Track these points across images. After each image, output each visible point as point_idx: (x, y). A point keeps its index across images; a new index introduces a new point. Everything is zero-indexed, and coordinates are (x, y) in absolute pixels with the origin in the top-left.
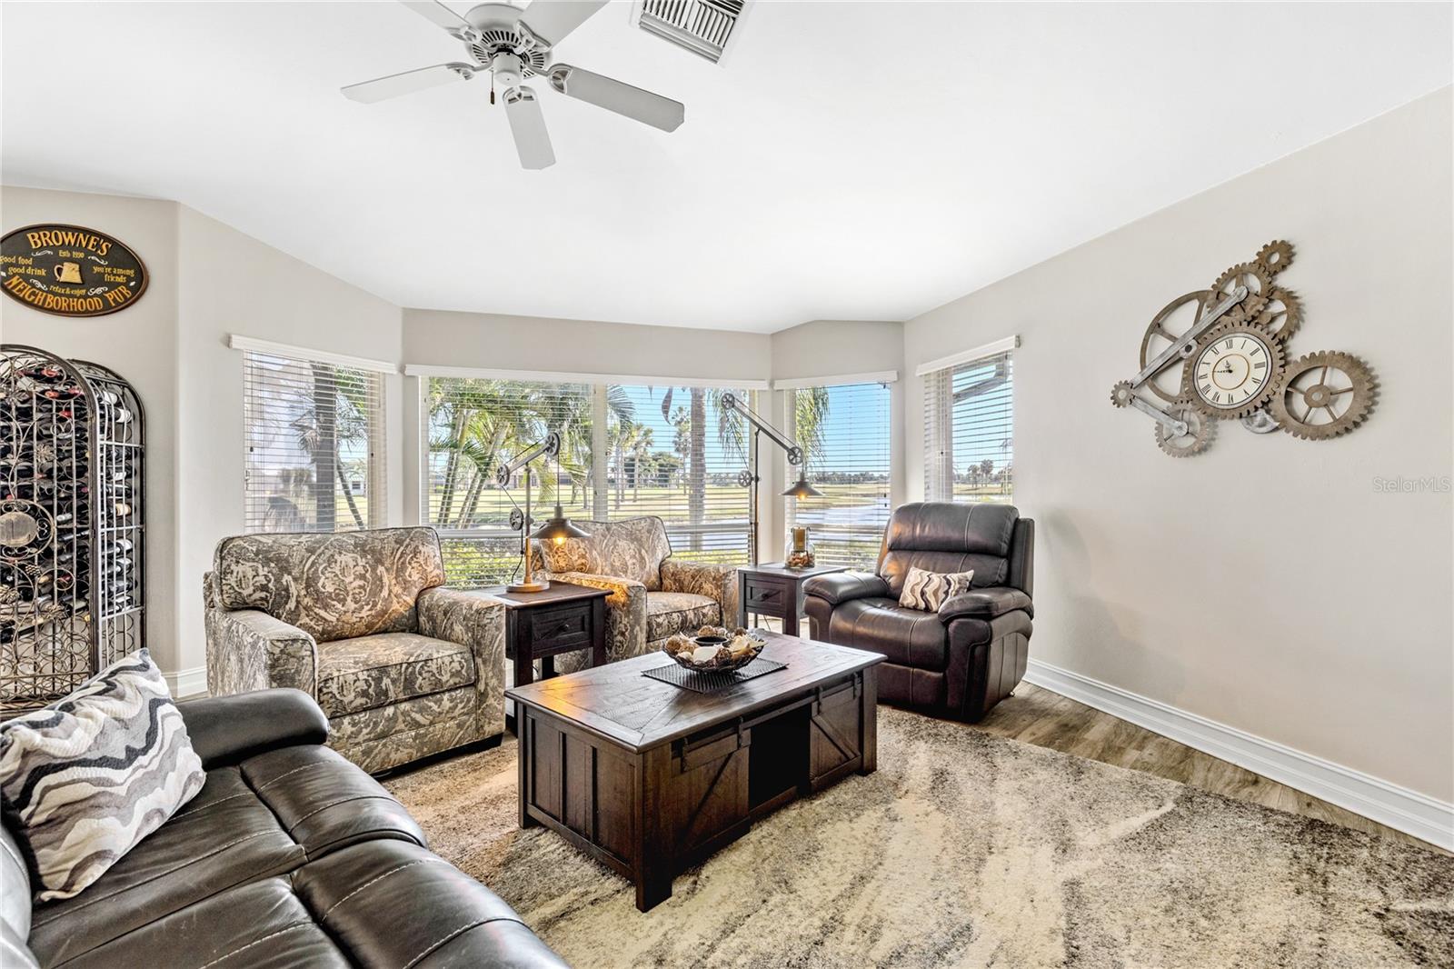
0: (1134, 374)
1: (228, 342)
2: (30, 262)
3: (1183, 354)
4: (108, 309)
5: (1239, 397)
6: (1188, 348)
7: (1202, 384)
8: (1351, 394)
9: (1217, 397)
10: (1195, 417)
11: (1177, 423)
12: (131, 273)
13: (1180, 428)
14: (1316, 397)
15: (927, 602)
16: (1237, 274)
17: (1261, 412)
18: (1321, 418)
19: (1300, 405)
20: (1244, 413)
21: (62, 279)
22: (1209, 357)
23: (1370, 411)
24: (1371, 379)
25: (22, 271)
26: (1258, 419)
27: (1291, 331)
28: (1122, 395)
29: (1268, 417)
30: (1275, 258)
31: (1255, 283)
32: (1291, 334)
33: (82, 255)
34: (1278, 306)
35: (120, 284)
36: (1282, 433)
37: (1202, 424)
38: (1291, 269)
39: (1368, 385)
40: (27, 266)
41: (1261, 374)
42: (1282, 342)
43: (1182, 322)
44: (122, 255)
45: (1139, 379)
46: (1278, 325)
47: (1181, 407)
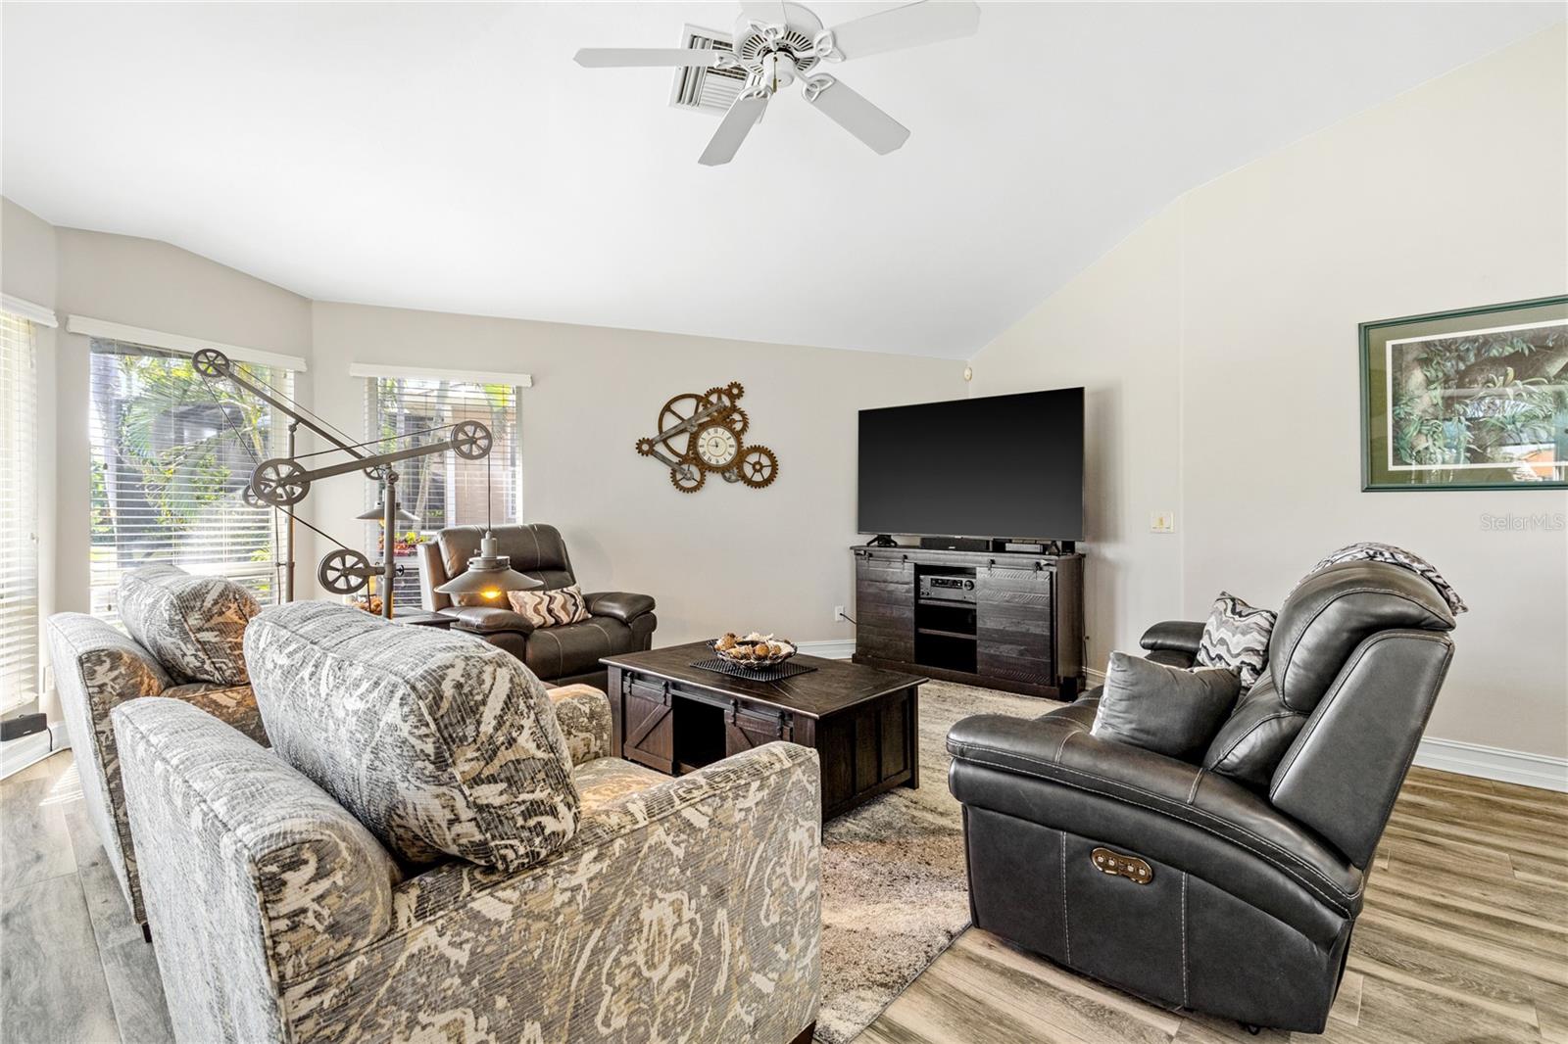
0: (652, 433)
3: (687, 429)
6: (691, 427)
7: (701, 450)
8: (768, 468)
9: (709, 458)
10: (694, 469)
11: (685, 471)
13: (687, 474)
14: (754, 467)
15: (556, 618)
16: (718, 391)
17: (728, 471)
18: (757, 477)
19: (749, 470)
20: (722, 470)
22: (704, 435)
23: (776, 477)
24: (776, 462)
26: (727, 475)
27: (744, 429)
28: (645, 447)
29: (731, 474)
30: (735, 391)
31: (726, 401)
32: (743, 432)
34: (737, 417)
36: (737, 482)
37: (699, 473)
38: (742, 399)
39: (774, 465)
41: (731, 451)
42: (739, 436)
43: (686, 409)
45: (657, 438)
46: (738, 426)
47: (685, 461)
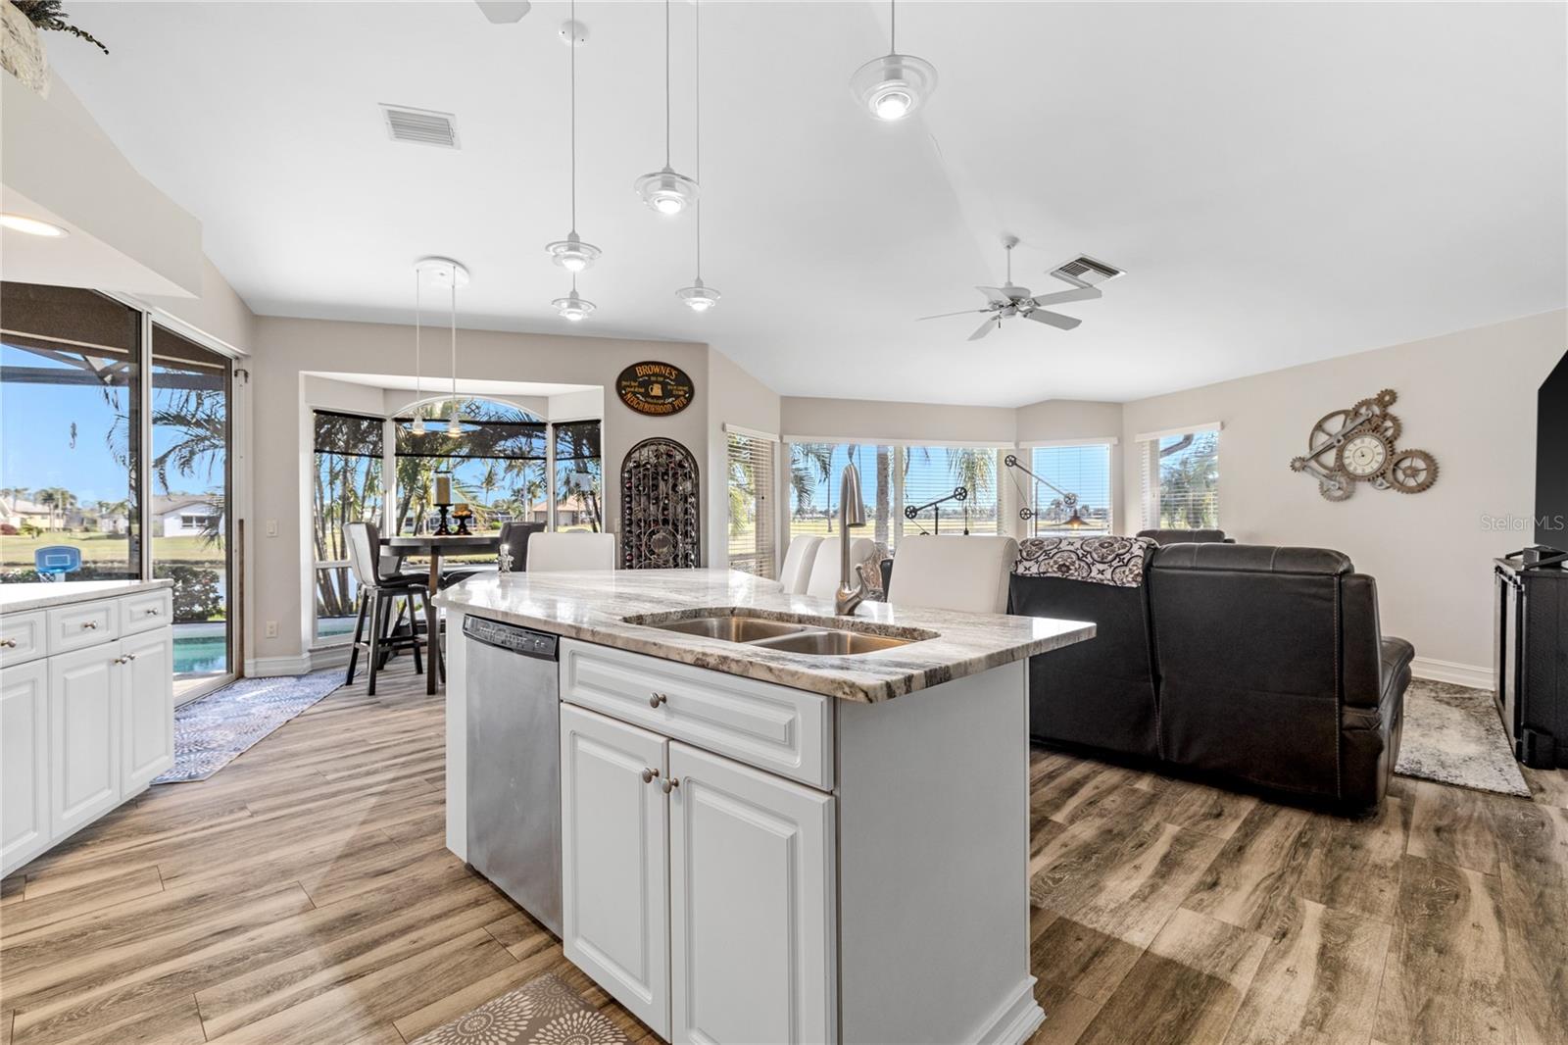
0: (1305, 453)
1: (724, 428)
2: (636, 384)
3: (1336, 444)
4: (675, 410)
5: (1368, 470)
6: (1339, 441)
7: (1346, 461)
8: (1425, 472)
9: (1355, 469)
10: (1342, 479)
11: (1333, 483)
12: (686, 388)
13: (1334, 485)
14: (1409, 472)
16: (1366, 403)
17: (1380, 478)
18: (1411, 483)
19: (1400, 476)
20: (1371, 479)
21: (653, 394)
22: (1351, 447)
23: (1434, 480)
24: (1435, 464)
25: (632, 389)
26: (1379, 482)
27: (1395, 437)
28: (1297, 464)
29: (1384, 481)
30: (1387, 398)
31: (1377, 410)
32: (1396, 439)
33: (662, 379)
34: (1389, 424)
35: (681, 396)
36: (1391, 489)
37: (1347, 483)
38: (1395, 405)
39: (1433, 468)
40: (635, 387)
41: (1380, 458)
42: (1390, 442)
43: (1336, 426)
44: (683, 379)
45: (1309, 456)
46: (1389, 433)
47: (1333, 473)
